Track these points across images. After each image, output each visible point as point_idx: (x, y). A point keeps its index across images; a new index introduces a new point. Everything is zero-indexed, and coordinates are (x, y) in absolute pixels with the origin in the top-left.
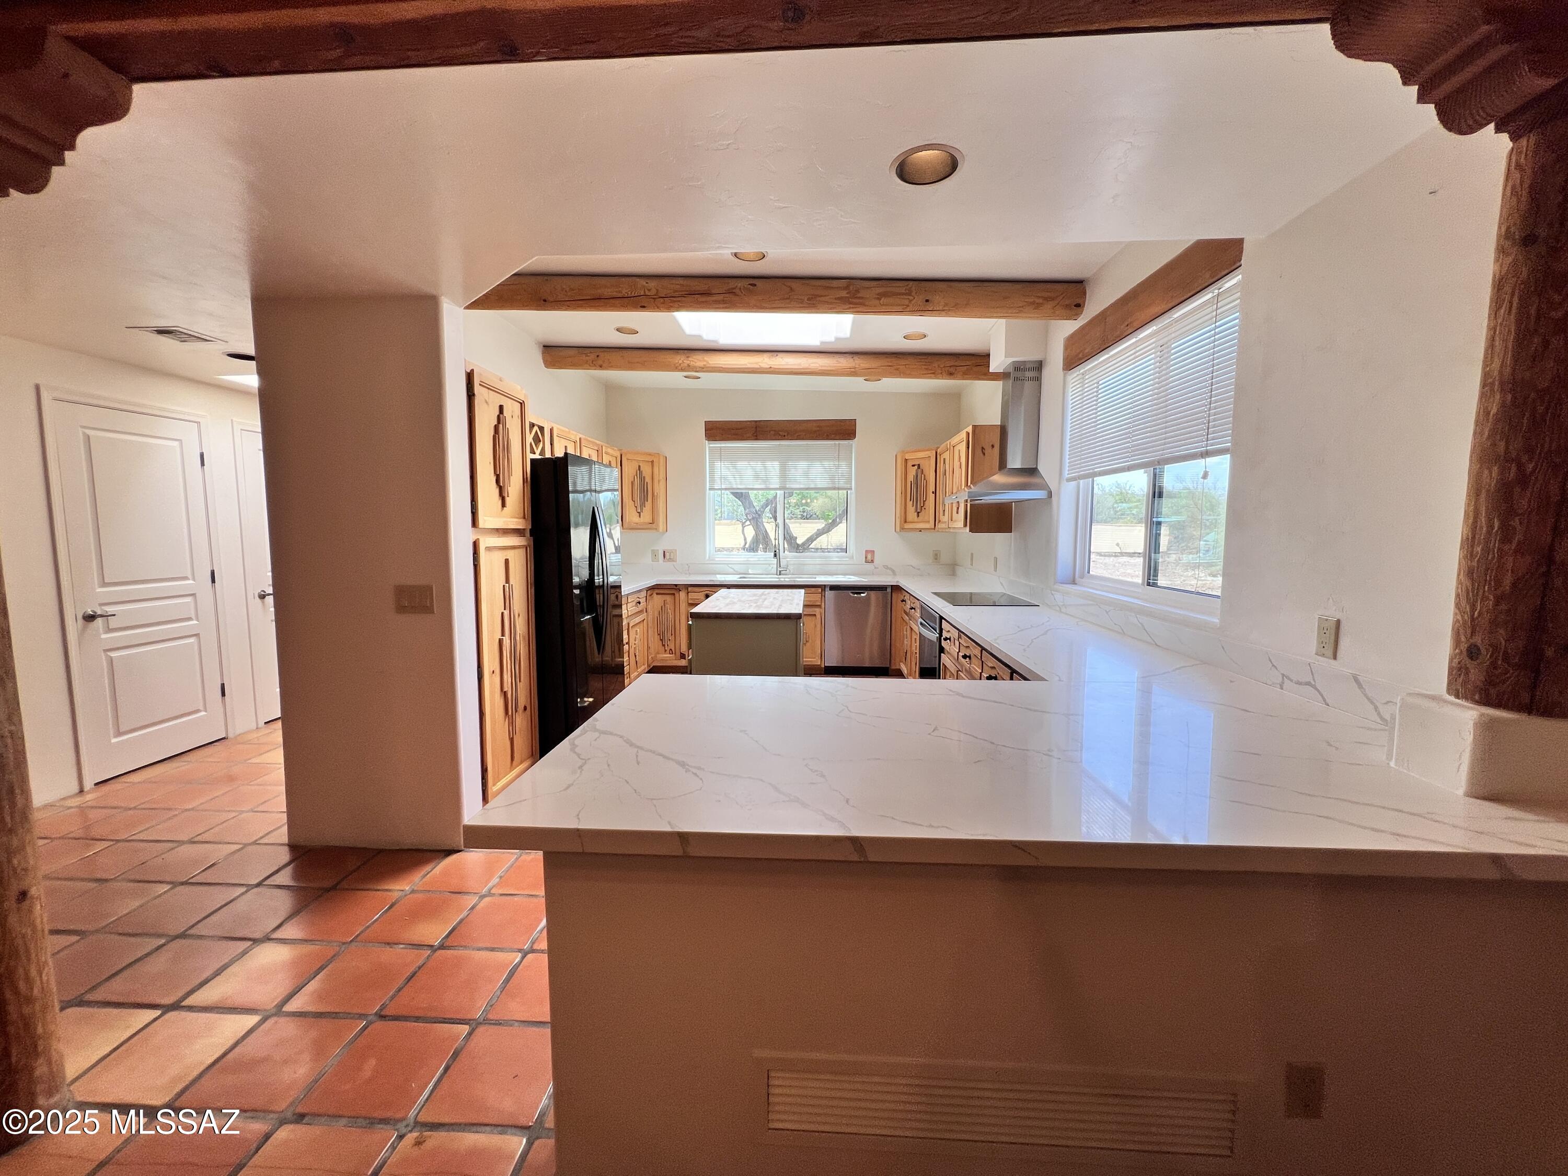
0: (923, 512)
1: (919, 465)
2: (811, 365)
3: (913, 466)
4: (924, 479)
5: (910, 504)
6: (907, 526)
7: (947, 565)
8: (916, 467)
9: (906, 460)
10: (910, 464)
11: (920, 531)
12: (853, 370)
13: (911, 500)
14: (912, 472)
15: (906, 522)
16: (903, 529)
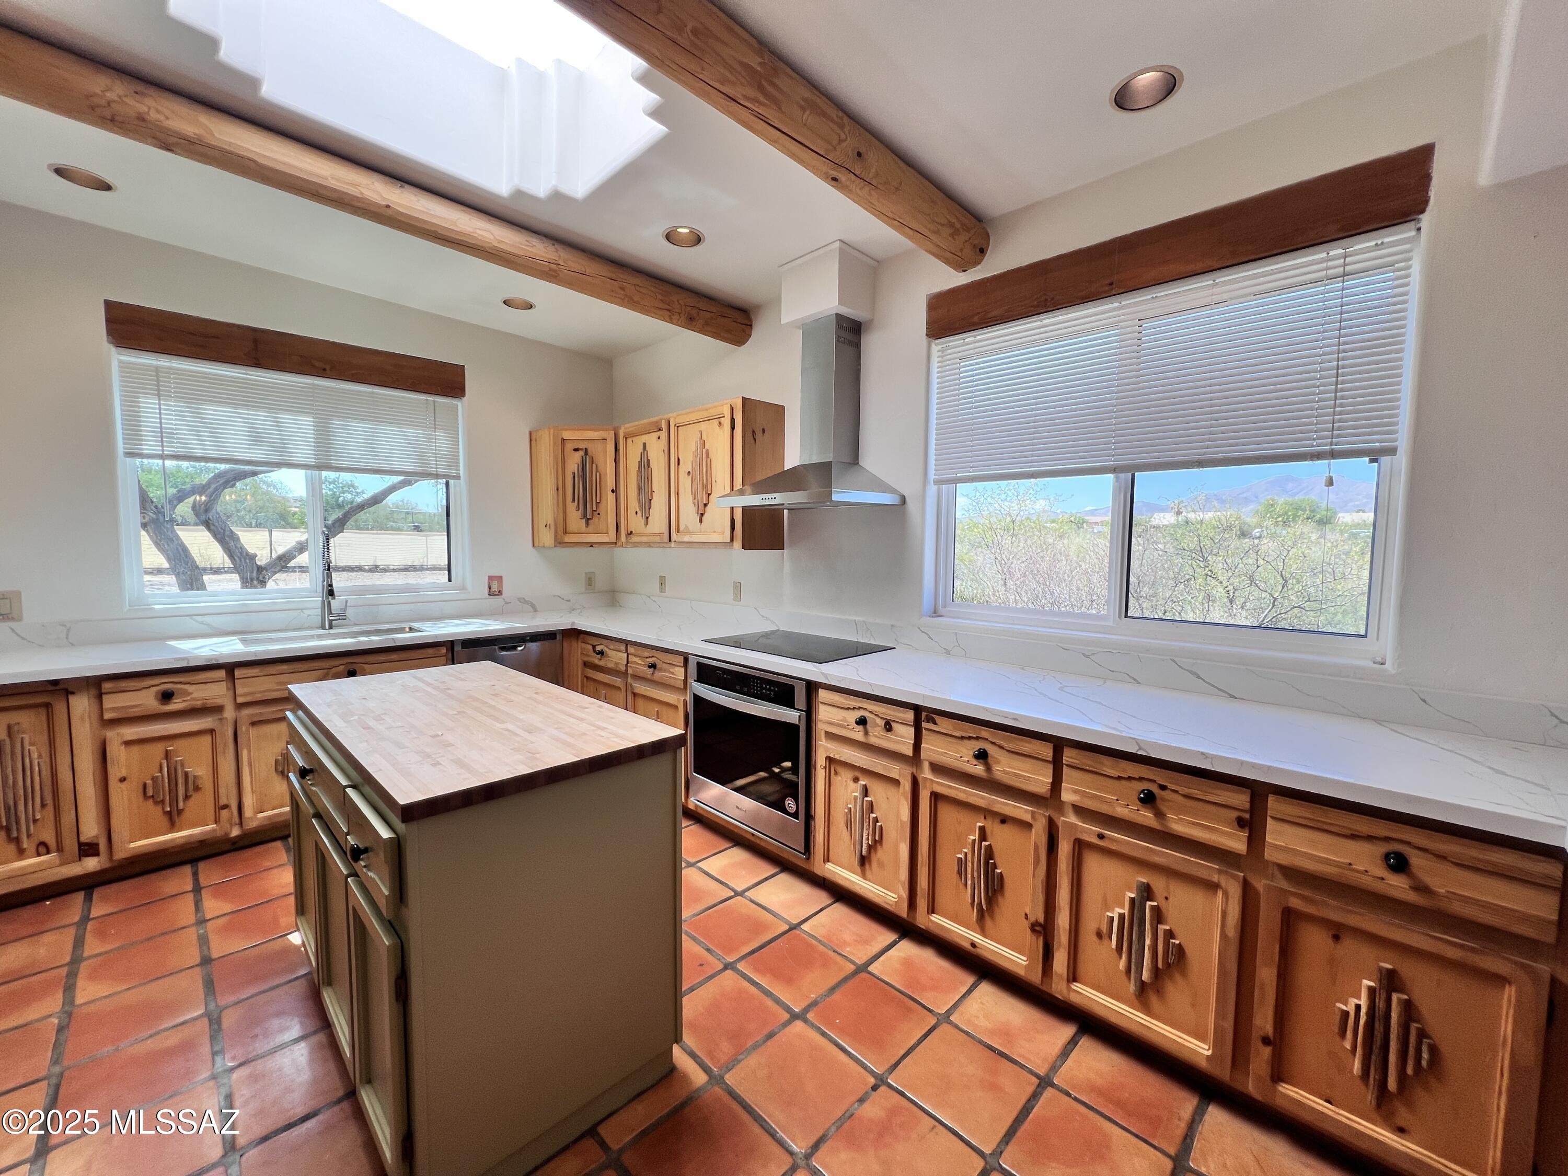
0: (596, 519)
1: (586, 449)
2: (478, 232)
3: (576, 450)
4: (597, 472)
5: (572, 507)
6: (568, 539)
7: (606, 592)
8: (581, 453)
9: (563, 440)
10: (569, 447)
11: (592, 546)
12: (554, 266)
13: (574, 500)
14: (573, 462)
15: (565, 532)
16: (560, 543)
